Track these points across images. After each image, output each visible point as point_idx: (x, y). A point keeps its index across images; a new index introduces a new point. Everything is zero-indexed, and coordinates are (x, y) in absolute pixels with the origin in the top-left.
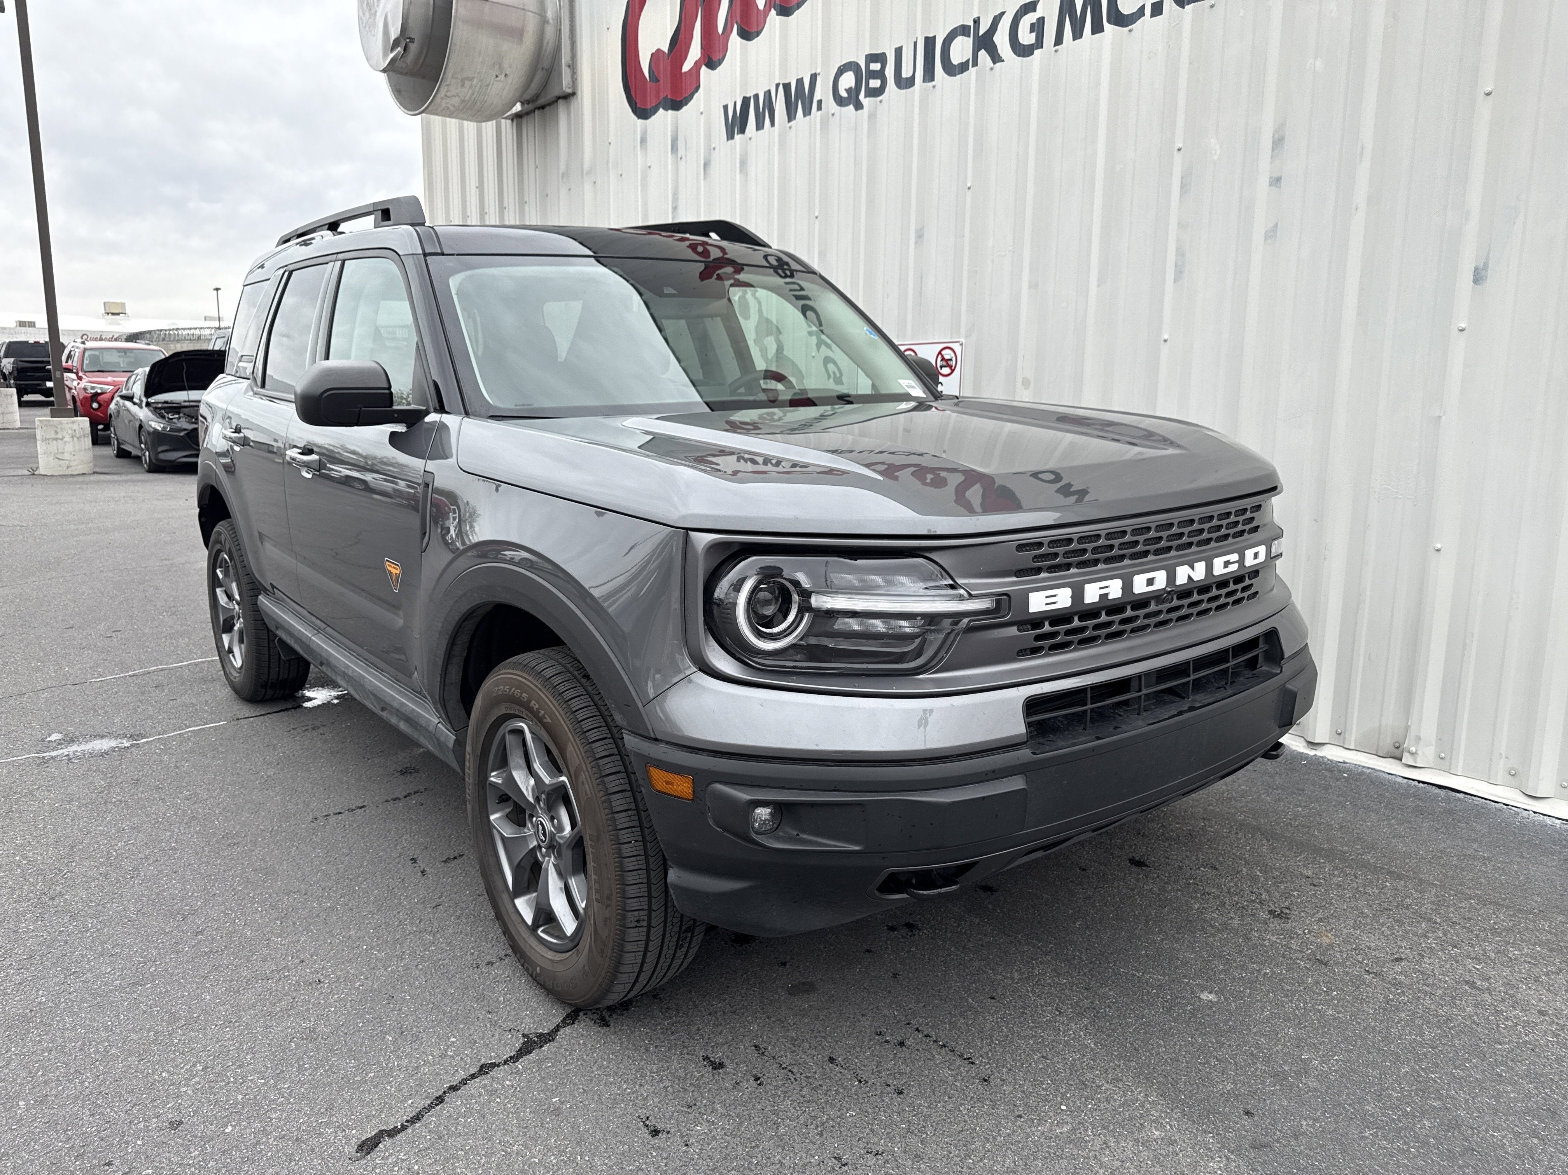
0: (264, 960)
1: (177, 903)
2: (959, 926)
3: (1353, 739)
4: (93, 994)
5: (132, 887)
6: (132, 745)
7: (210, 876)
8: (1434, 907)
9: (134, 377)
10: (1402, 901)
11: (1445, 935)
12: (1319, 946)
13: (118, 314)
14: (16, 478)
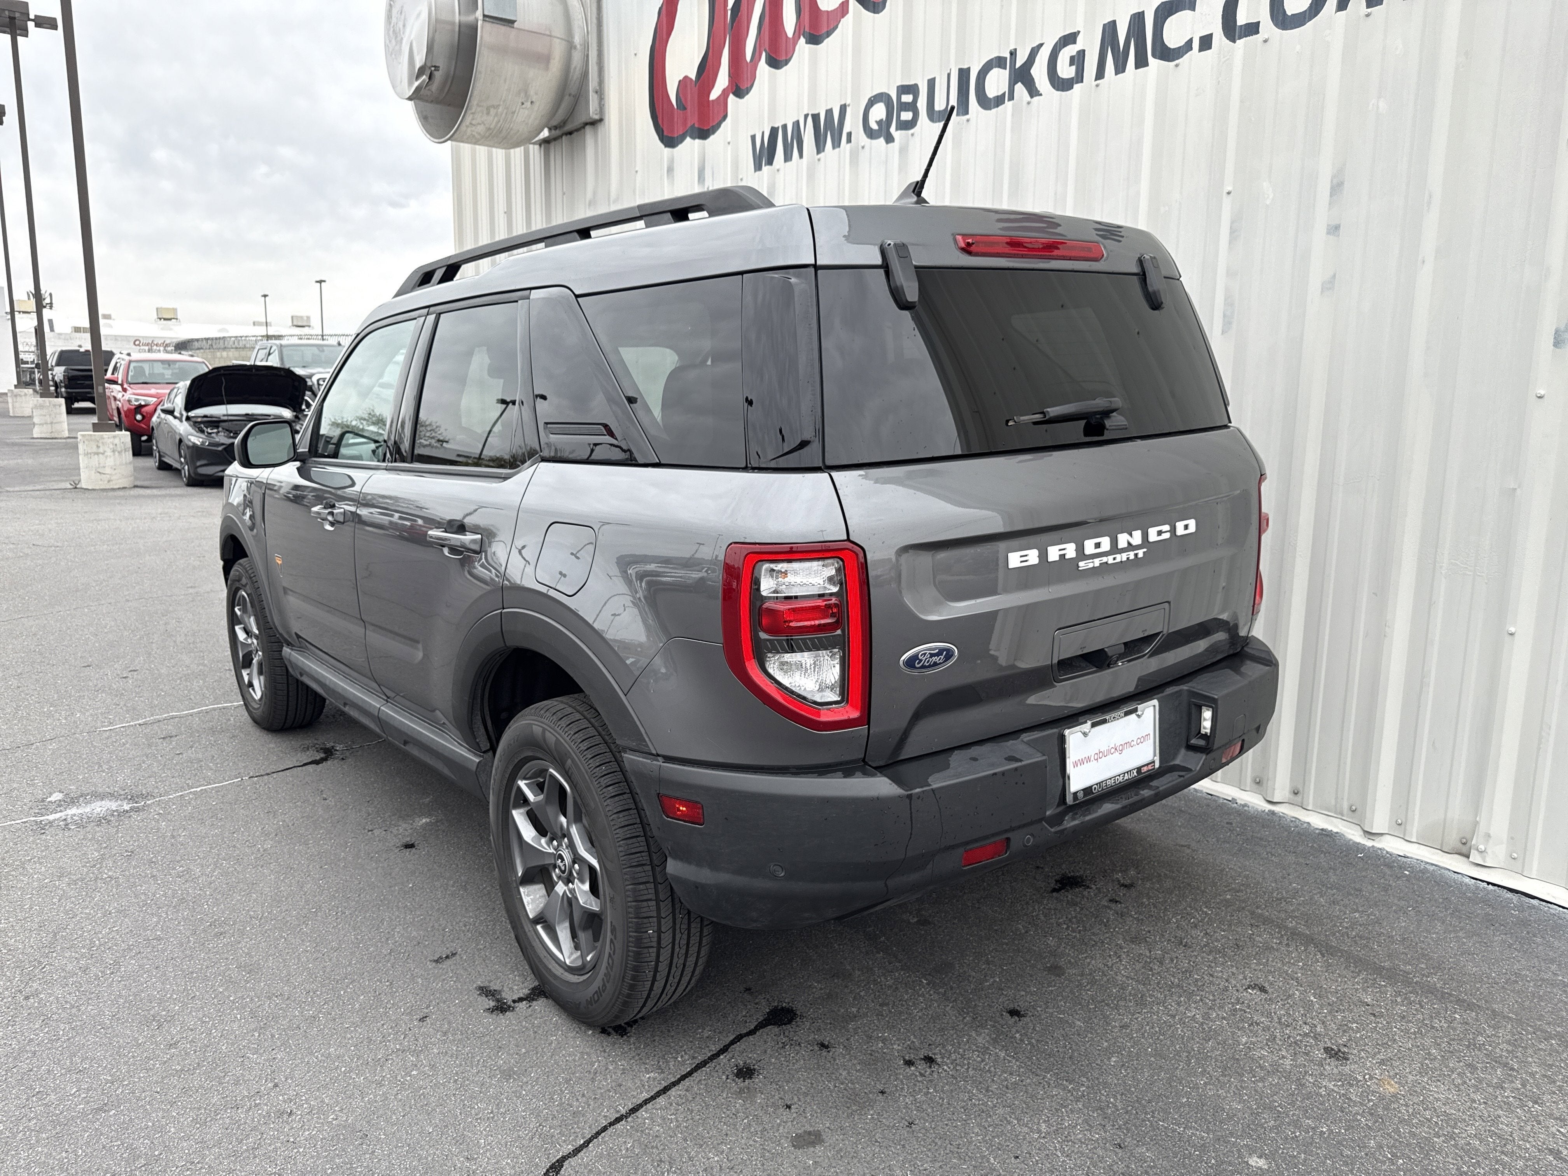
0: (237, 1083)
1: (154, 1007)
2: (983, 1061)
3: (1415, 830)
4: (53, 1121)
5: (110, 985)
6: (131, 809)
7: (192, 973)
8: (1510, 1048)
9: (175, 390)
10: (1474, 1039)
11: (1524, 1086)
12: (1382, 1098)
13: (170, 319)
14: (58, 492)
